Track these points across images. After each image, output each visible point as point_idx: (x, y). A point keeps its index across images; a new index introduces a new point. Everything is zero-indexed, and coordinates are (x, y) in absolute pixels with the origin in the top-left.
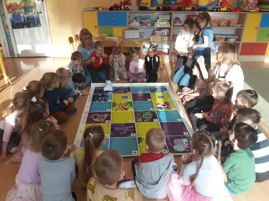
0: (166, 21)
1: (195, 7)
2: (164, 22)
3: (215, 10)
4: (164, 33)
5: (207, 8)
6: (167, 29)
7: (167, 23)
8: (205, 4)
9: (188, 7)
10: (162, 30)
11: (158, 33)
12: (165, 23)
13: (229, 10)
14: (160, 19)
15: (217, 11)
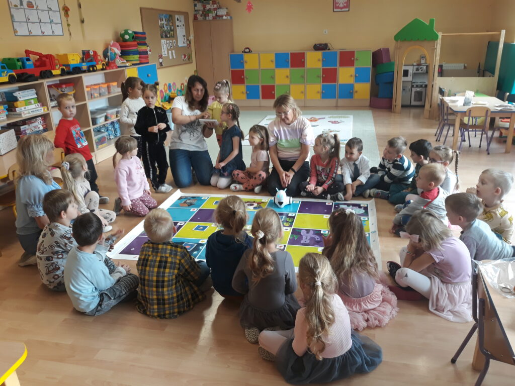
0: (32, 101)
1: (64, 67)
2: (30, 104)
3: (91, 69)
4: (39, 128)
5: (82, 68)
6: (40, 118)
7: (36, 105)
8: (77, 61)
9: (54, 69)
10: (33, 121)
11: (28, 130)
12: (33, 106)
13: (104, 67)
14: (20, 100)
15: (94, 71)
